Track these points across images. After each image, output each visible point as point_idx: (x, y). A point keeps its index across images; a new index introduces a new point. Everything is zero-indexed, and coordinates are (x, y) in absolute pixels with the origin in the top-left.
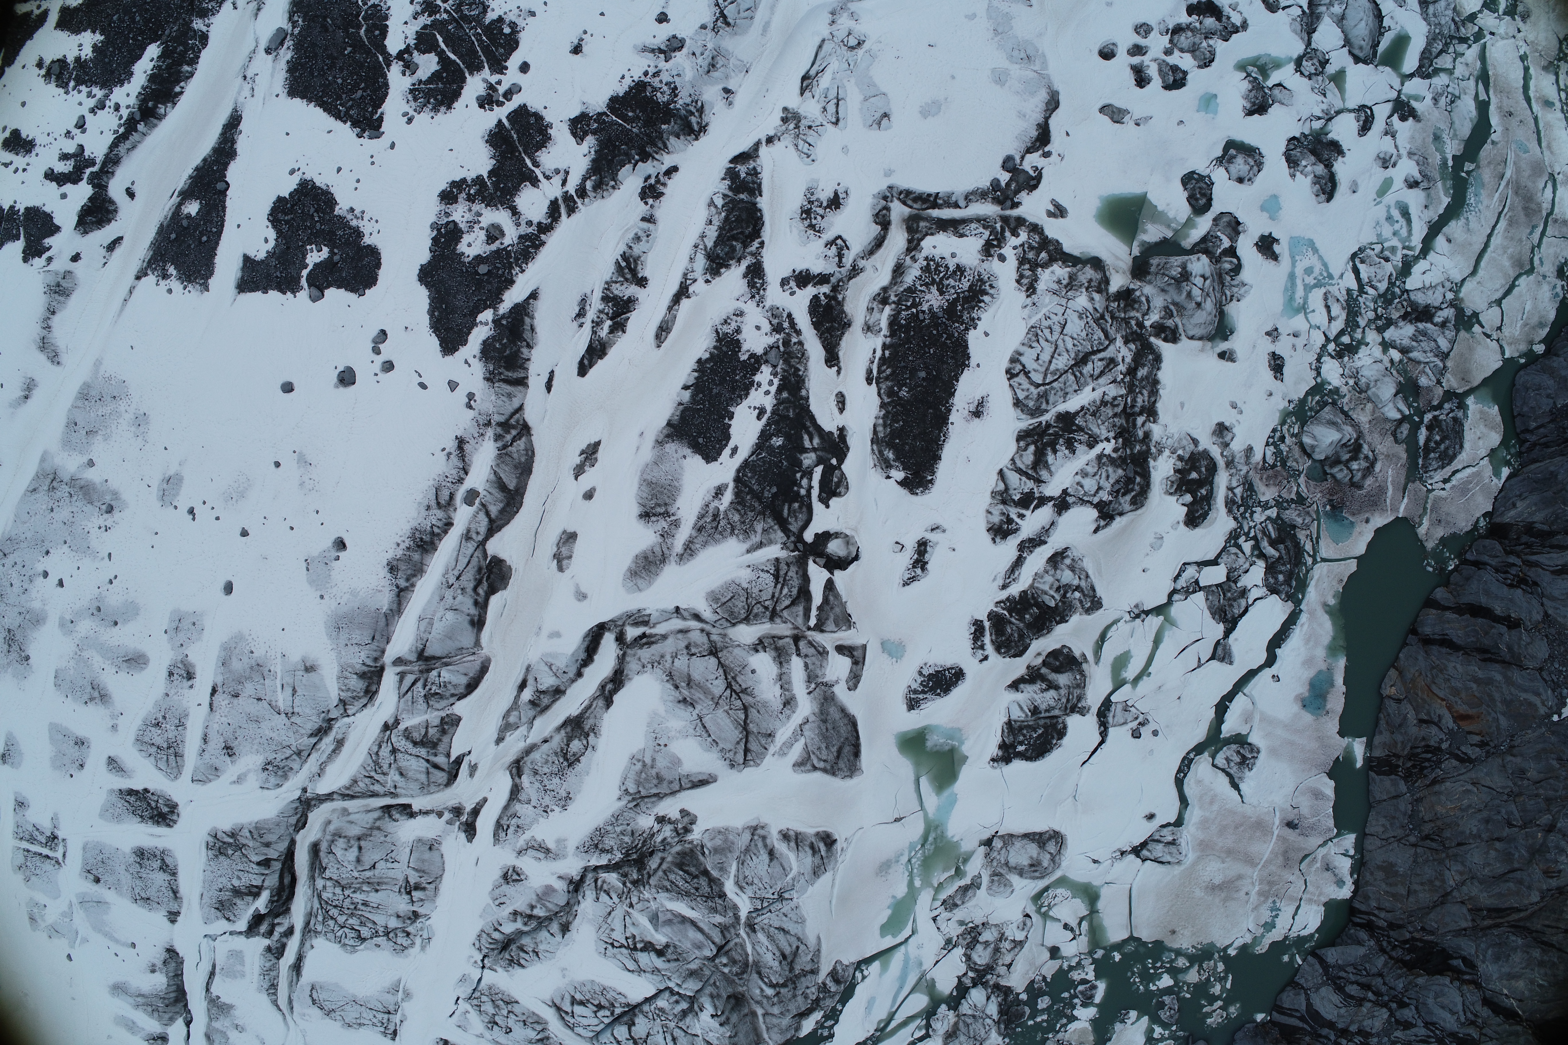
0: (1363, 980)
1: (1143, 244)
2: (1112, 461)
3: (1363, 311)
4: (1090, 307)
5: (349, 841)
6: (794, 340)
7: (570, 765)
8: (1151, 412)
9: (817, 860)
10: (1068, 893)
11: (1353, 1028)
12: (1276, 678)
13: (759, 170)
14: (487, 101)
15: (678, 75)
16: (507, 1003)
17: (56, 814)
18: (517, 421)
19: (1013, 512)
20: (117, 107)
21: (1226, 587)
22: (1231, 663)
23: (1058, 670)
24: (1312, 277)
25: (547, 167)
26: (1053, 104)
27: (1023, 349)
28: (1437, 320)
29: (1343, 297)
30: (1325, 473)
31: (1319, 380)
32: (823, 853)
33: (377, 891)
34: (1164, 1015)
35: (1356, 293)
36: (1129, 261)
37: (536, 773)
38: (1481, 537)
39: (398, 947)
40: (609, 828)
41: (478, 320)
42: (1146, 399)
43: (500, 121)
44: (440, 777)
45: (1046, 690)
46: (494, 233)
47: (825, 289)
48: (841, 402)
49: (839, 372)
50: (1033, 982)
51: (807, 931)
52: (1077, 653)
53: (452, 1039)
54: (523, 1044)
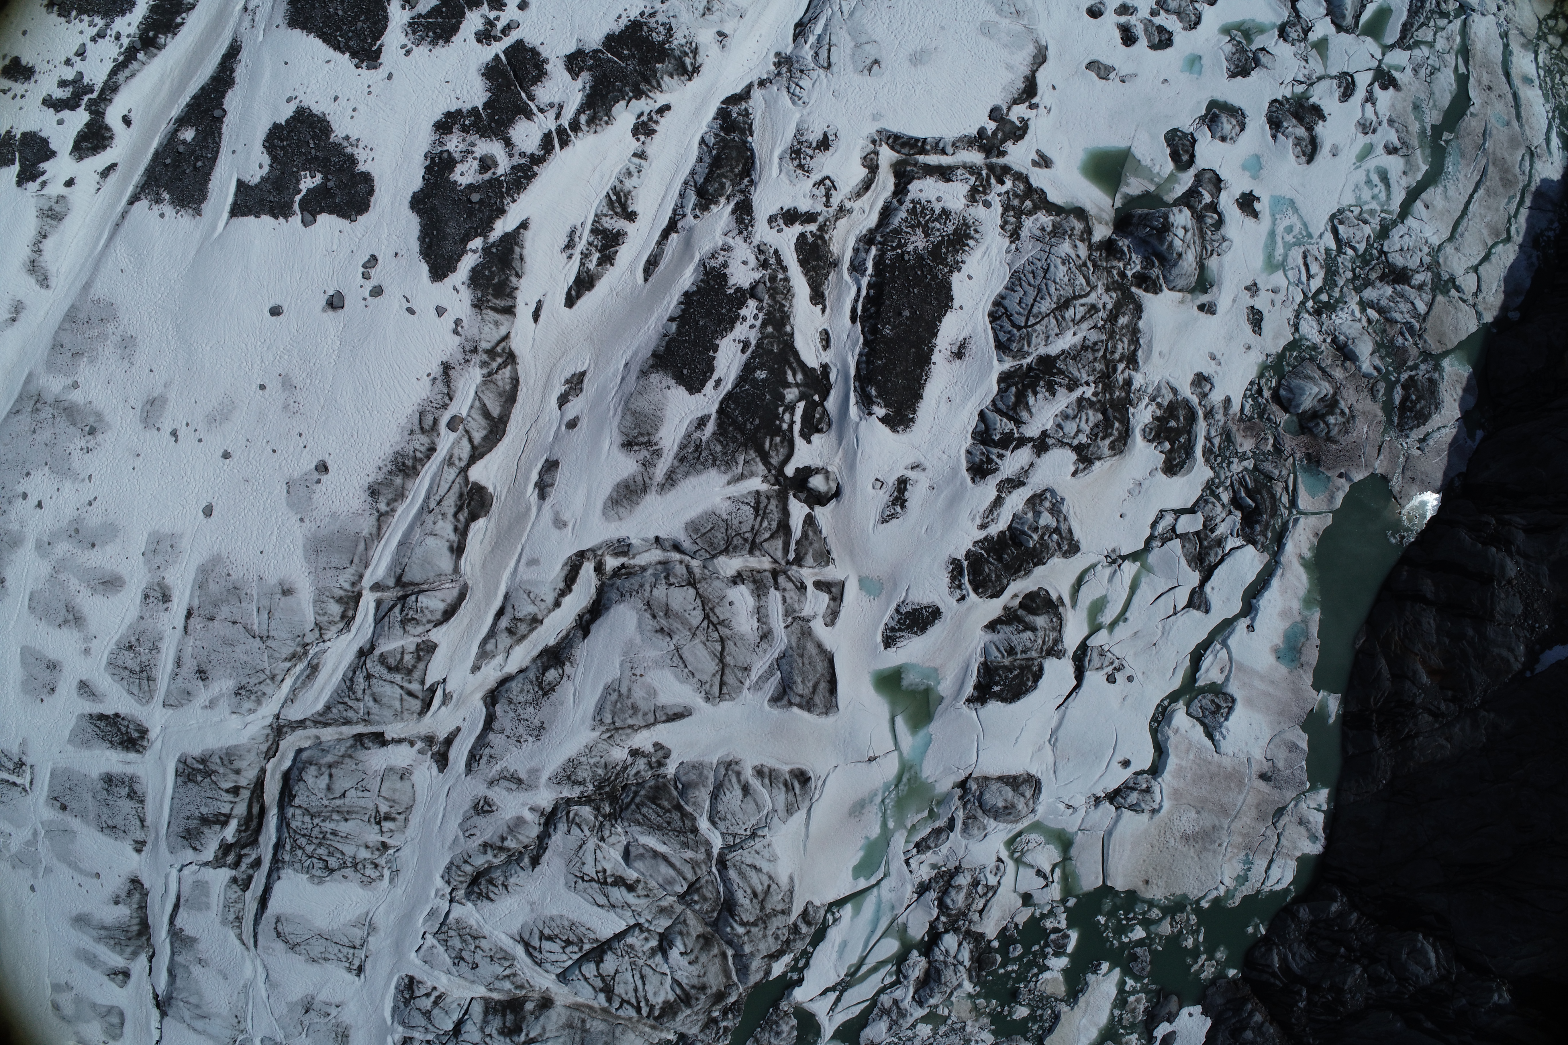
1: (1126, 196)
2: (1092, 405)
3: (1341, 271)
4: (1072, 254)
5: (320, 768)
6: (780, 276)
7: (545, 694)
8: (1132, 361)
9: (791, 798)
10: (1042, 839)
11: (1326, 984)
12: (1252, 628)
13: (750, 111)
14: (485, 36)
15: (674, 16)
16: (475, 938)
17: (24, 739)
18: (503, 350)
19: (993, 452)
20: (118, 37)
21: (1202, 535)
22: (1207, 611)
23: (1034, 612)
24: (1291, 236)
25: (542, 101)
26: (1040, 58)
27: (1005, 293)
28: (1413, 282)
29: (1322, 257)
30: (1303, 427)
31: (1297, 336)
32: (797, 791)
33: (346, 820)
34: (1136, 968)
35: (1334, 253)
36: (1112, 213)
37: (510, 702)
39: (365, 879)
40: (583, 759)
41: (468, 247)
42: (1126, 346)
43: (497, 56)
44: (414, 704)
45: (1024, 631)
46: (486, 164)
47: (813, 227)
48: (826, 339)
49: (823, 311)
50: (1005, 929)
51: (779, 870)
52: (1054, 596)
53: (418, 976)
54: (490, 980)
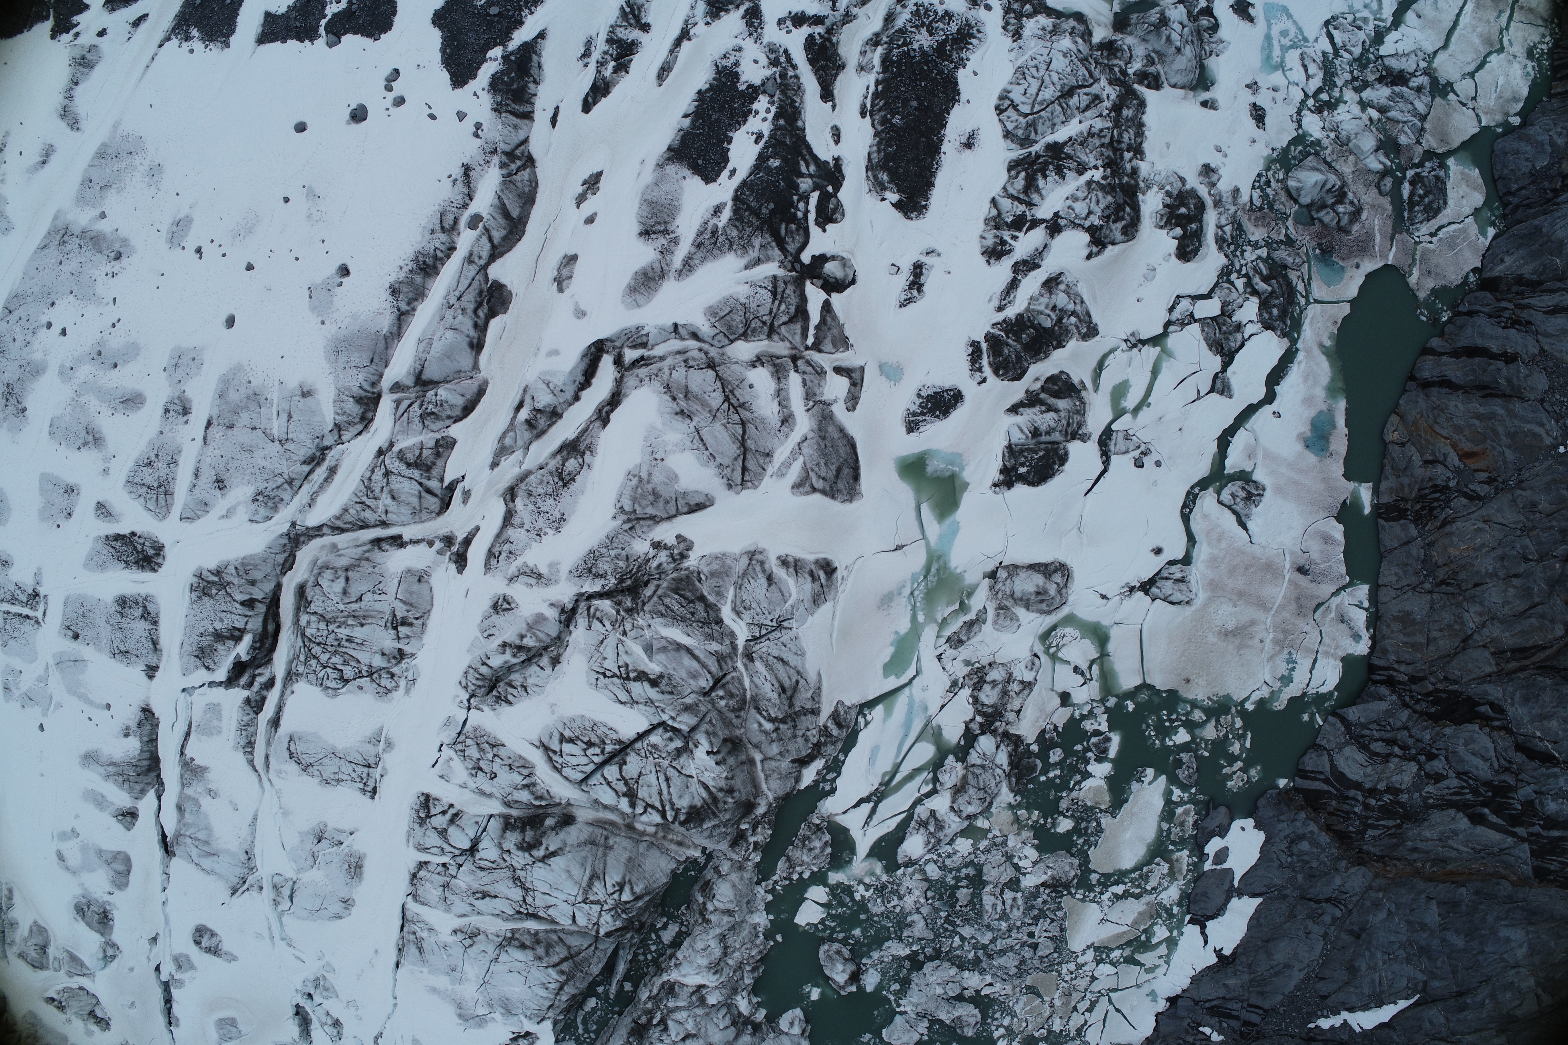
0: (1388, 735)
1: (1123, 2)
2: (1102, 187)
3: (1339, 72)
4: (1073, 48)
5: (336, 572)
6: (791, 73)
7: (564, 485)
8: (1138, 152)
9: (817, 586)
10: (1076, 633)
11: (1382, 786)
12: (1277, 414)
16: (493, 746)
17: (39, 569)
18: (523, 153)
19: (1006, 235)
21: (1220, 321)
22: (1231, 397)
23: (1057, 395)
27: (1010, 87)
28: (1411, 84)
29: (1319, 58)
30: (1313, 219)
31: (1300, 131)
32: (823, 581)
33: (362, 625)
34: (1182, 774)
35: (1331, 57)
36: (1111, 16)
37: (530, 494)
38: (1471, 291)
39: (381, 690)
40: (604, 551)
41: (488, 56)
42: (1133, 137)
44: (433, 503)
45: (1047, 412)
47: (820, 29)
48: (836, 134)
49: (834, 107)
50: (1043, 731)
51: (807, 665)
52: (1076, 380)
53: (434, 792)
54: (508, 790)
